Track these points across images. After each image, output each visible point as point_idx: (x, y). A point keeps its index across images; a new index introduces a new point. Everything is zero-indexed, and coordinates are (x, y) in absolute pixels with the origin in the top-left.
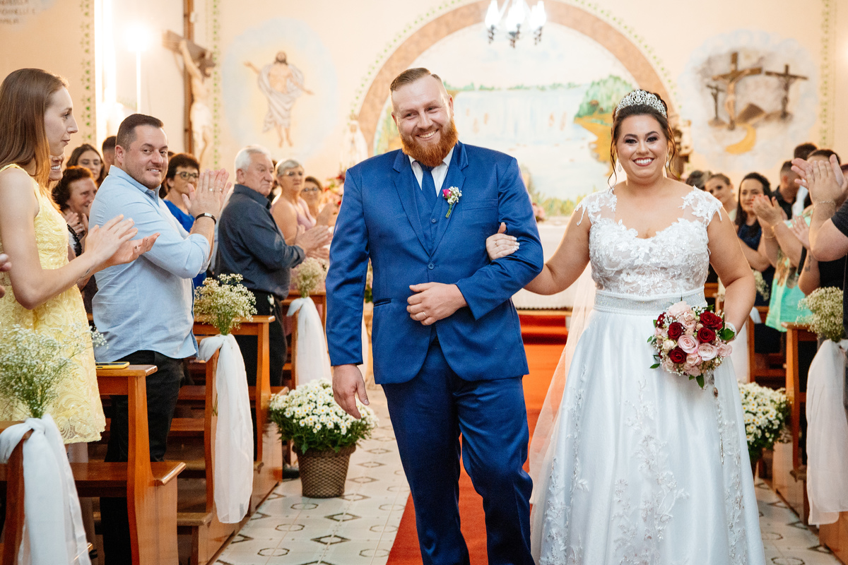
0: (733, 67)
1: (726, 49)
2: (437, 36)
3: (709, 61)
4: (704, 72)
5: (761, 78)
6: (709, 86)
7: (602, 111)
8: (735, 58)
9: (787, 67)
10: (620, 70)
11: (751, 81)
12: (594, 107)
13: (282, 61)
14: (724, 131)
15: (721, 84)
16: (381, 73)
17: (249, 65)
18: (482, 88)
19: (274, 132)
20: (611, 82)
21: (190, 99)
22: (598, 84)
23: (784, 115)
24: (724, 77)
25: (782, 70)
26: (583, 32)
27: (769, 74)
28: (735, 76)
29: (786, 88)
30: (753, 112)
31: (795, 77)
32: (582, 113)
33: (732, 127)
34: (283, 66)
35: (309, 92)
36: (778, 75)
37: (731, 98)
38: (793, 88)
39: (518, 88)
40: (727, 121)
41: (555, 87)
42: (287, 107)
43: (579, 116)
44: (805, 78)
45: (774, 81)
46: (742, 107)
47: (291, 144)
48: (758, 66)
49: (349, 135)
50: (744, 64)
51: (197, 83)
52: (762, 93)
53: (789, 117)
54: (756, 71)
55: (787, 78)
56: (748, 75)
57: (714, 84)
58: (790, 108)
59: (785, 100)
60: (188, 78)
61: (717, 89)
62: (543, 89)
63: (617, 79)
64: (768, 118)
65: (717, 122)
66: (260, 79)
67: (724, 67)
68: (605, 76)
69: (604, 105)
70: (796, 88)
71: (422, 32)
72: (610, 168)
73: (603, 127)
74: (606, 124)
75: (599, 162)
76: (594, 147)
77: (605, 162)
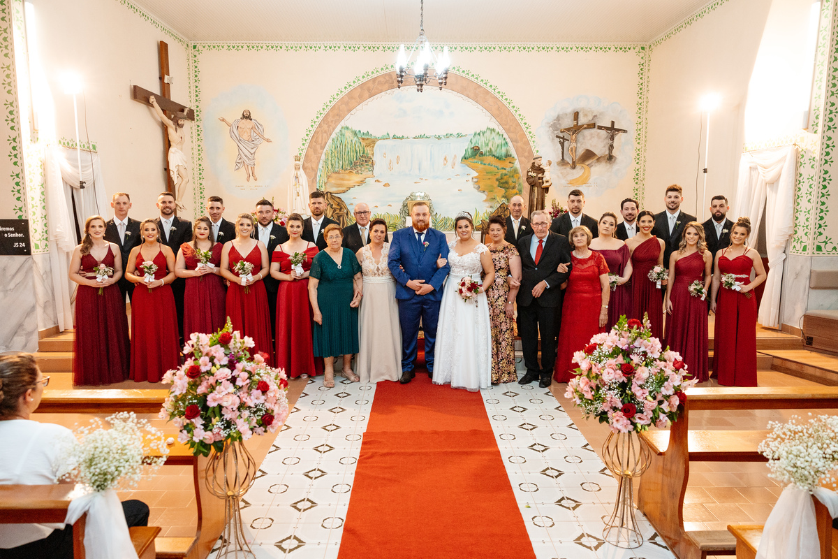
0: (575, 123)
1: (570, 110)
2: (361, 99)
3: (558, 118)
4: (554, 126)
5: (595, 130)
6: (557, 137)
7: (482, 154)
8: (576, 115)
9: (613, 123)
10: (494, 124)
11: (587, 132)
12: (476, 151)
13: (247, 117)
14: (568, 169)
15: (566, 135)
16: (320, 125)
17: (223, 120)
18: (394, 137)
19: (243, 169)
20: (489, 132)
21: (168, 144)
22: (479, 134)
23: (610, 158)
24: (568, 130)
25: (609, 125)
26: (468, 96)
27: (600, 128)
28: (576, 129)
29: (612, 138)
30: (589, 155)
31: (618, 130)
32: (467, 156)
33: (574, 167)
34: (249, 120)
35: (268, 141)
36: (607, 128)
37: (574, 145)
38: (616, 138)
39: (421, 137)
40: (571, 163)
41: (448, 136)
42: (252, 151)
43: (465, 158)
44: (625, 131)
45: (603, 133)
46: (581, 151)
47: (256, 180)
48: (593, 122)
49: (294, 172)
50: (583, 120)
51: (171, 131)
52: (594, 141)
53: (613, 160)
54: (591, 126)
55: (613, 130)
56: (585, 128)
57: (561, 135)
58: (614, 153)
59: (611, 147)
61: (563, 138)
62: (439, 138)
63: (493, 130)
64: (598, 160)
65: (563, 162)
66: (231, 131)
67: (568, 122)
68: (484, 129)
69: (483, 150)
70: (619, 138)
71: (350, 95)
72: (487, 196)
73: (482, 166)
74: (485, 164)
75: (480, 191)
76: (476, 180)
77: (484, 191)
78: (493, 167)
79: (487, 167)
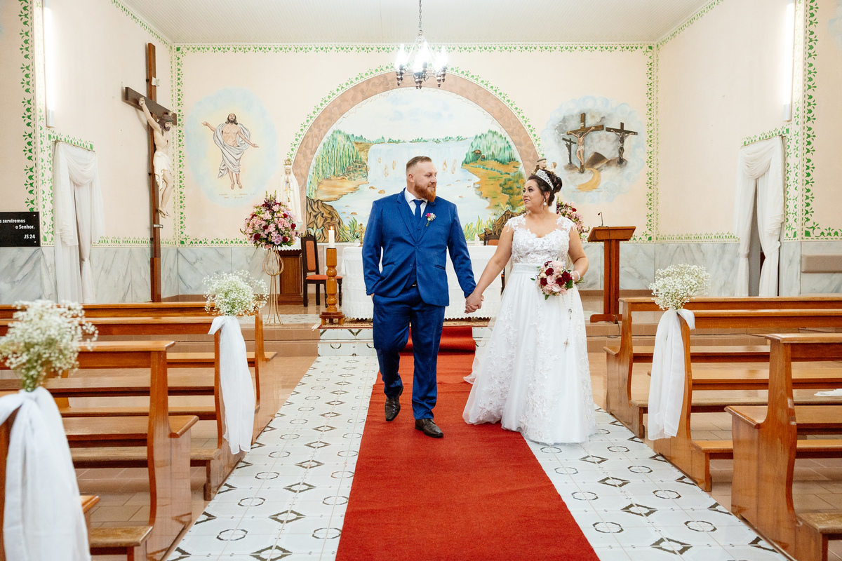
0: (582, 125)
1: (577, 111)
2: (355, 101)
3: (564, 120)
4: (560, 129)
5: (604, 133)
6: (564, 139)
7: (483, 158)
8: (583, 117)
9: (622, 125)
10: (496, 127)
11: (595, 135)
12: (477, 156)
13: (232, 121)
14: (576, 173)
15: (573, 138)
16: (310, 129)
17: (207, 125)
18: (390, 141)
19: (227, 177)
20: (490, 135)
21: (153, 148)
22: (480, 137)
23: (621, 161)
24: (575, 132)
25: (618, 127)
26: (467, 98)
27: (609, 130)
28: (584, 131)
29: (622, 141)
30: (597, 158)
31: (628, 132)
32: (468, 160)
33: (582, 171)
34: (234, 125)
35: (254, 146)
36: (616, 131)
37: (581, 148)
38: (626, 141)
39: (418, 140)
40: (579, 167)
41: (447, 139)
42: (237, 157)
43: (466, 162)
44: (635, 133)
45: (612, 135)
46: (589, 155)
47: (241, 188)
48: (601, 124)
49: (285, 177)
50: (590, 122)
51: (157, 134)
52: (603, 144)
53: (624, 163)
54: (599, 128)
55: (622, 133)
56: (593, 131)
57: (568, 138)
58: (625, 156)
59: (622, 149)
60: (150, 130)
61: (570, 141)
62: (437, 141)
63: (495, 133)
64: (609, 163)
65: (570, 166)
66: (215, 136)
67: (575, 124)
68: (486, 132)
69: (485, 154)
70: (629, 141)
71: (343, 98)
72: (491, 203)
73: (484, 171)
74: (487, 169)
75: (482, 198)
76: (477, 186)
77: (487, 198)
78: (496, 172)
79: (489, 171)
